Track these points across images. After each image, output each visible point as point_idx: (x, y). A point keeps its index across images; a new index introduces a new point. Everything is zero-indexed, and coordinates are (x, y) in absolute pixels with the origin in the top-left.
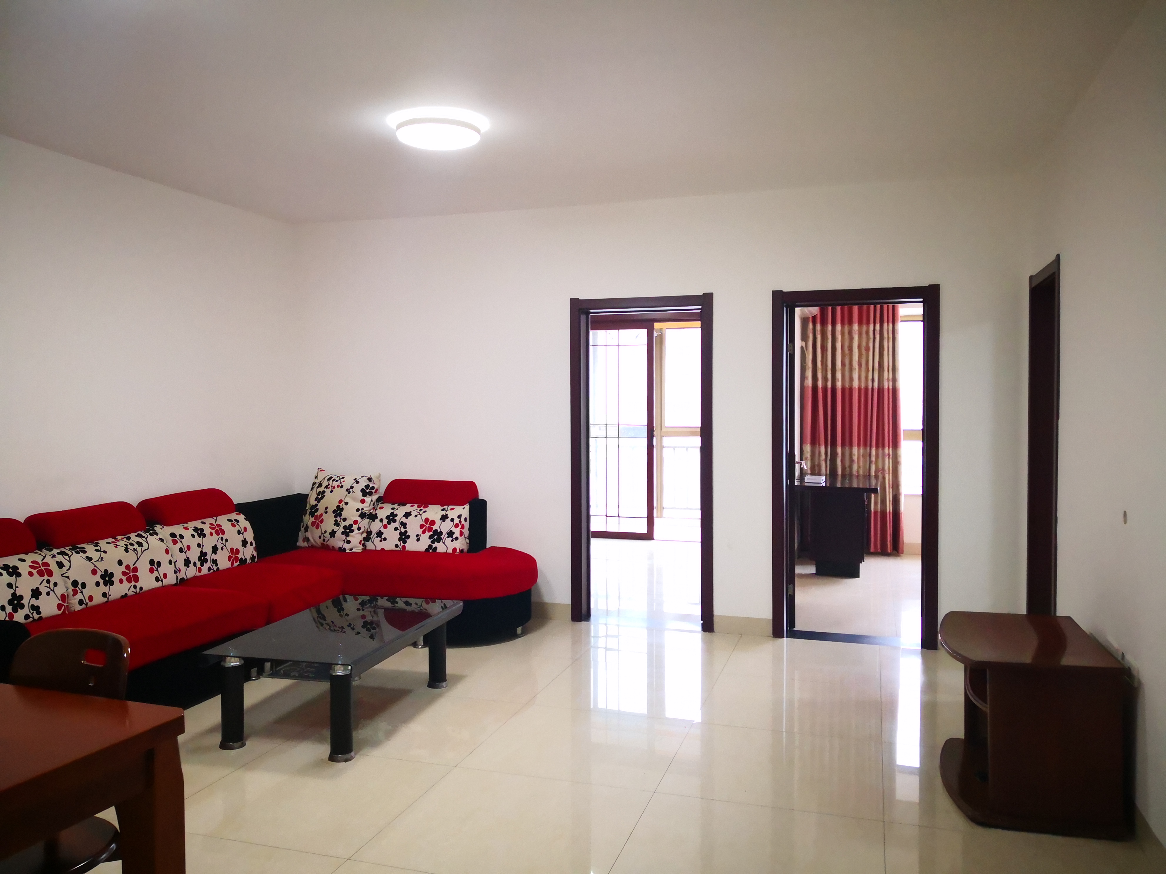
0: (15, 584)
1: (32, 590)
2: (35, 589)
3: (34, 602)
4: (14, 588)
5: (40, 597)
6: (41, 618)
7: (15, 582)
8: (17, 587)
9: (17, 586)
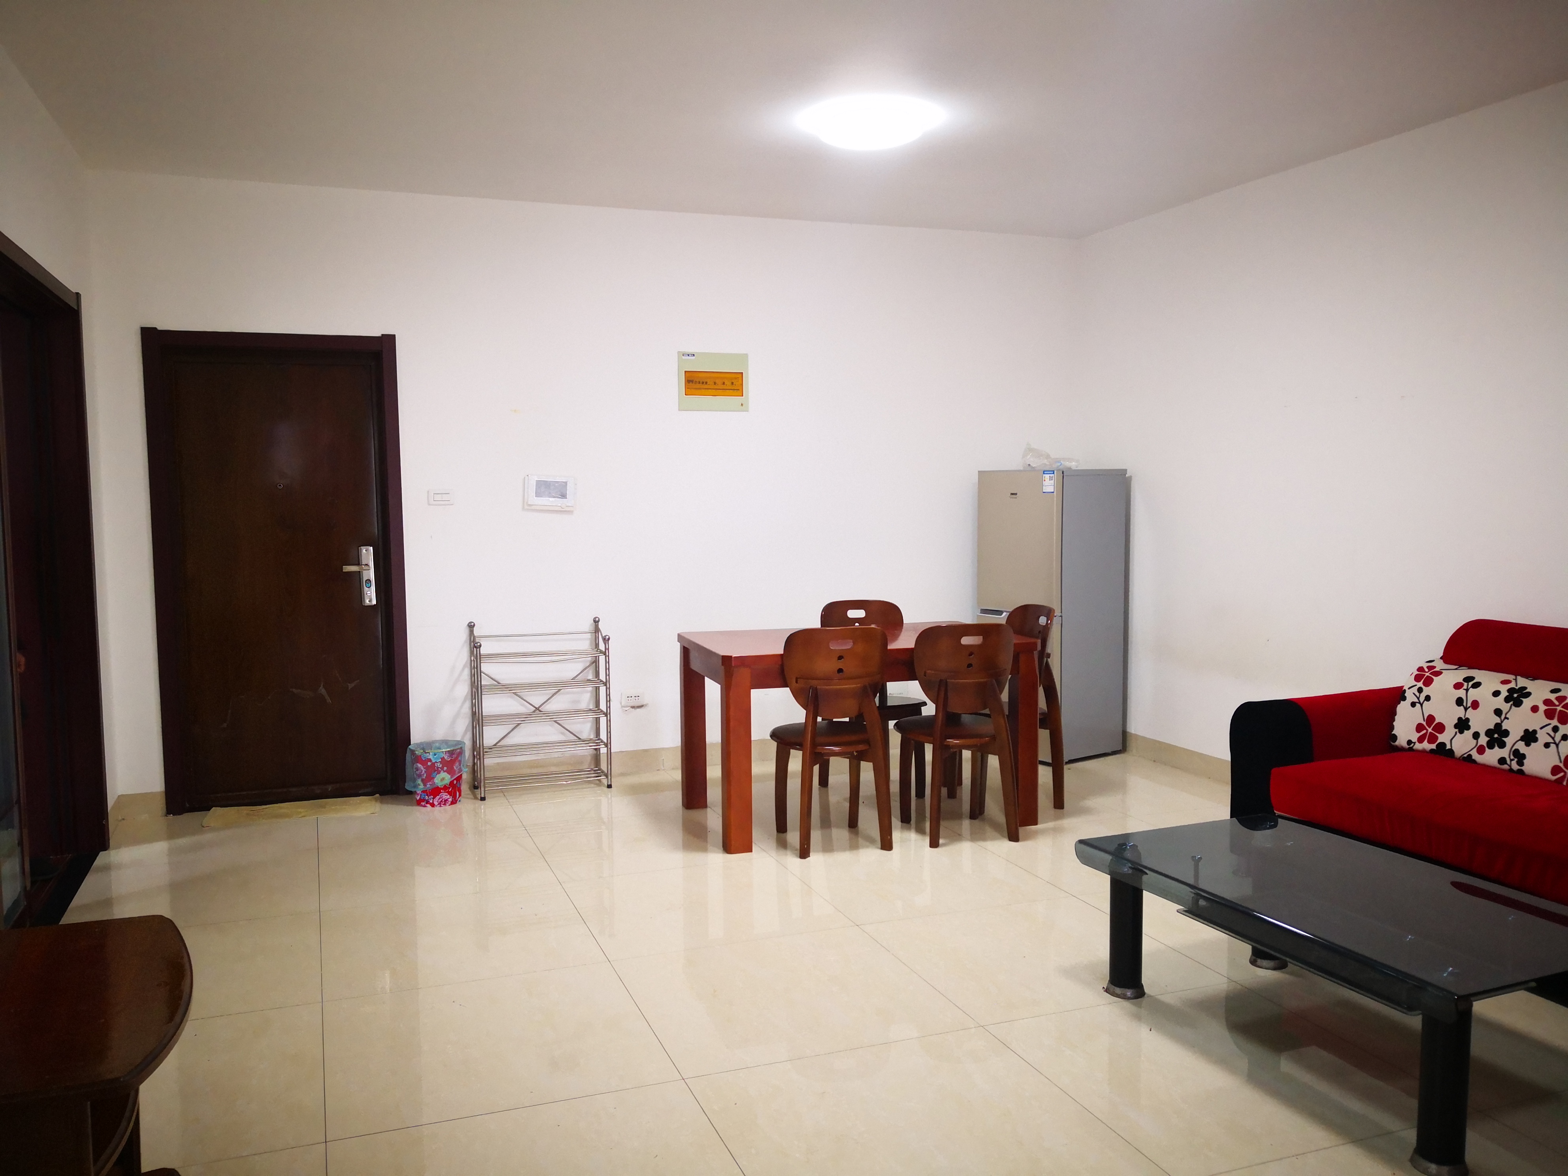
0: (1506, 714)
1: (1526, 731)
2: (1531, 730)
3: (1521, 747)
4: (1503, 717)
5: (1532, 744)
6: (1521, 772)
7: (1507, 711)
8: (1508, 719)
9: (1507, 716)
